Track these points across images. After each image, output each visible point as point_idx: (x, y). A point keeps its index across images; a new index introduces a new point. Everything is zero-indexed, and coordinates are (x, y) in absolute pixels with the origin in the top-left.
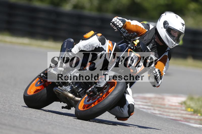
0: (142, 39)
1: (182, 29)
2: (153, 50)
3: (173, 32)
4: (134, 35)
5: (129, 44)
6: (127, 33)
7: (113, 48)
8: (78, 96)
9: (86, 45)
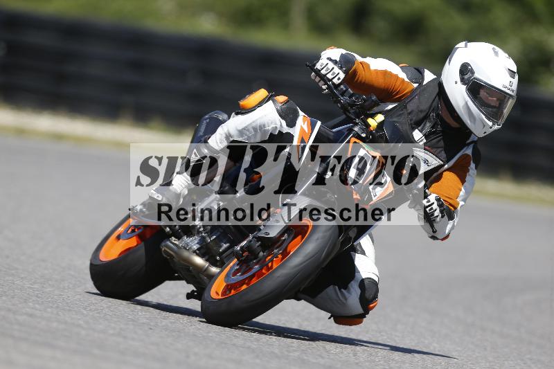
1: (510, 87)
2: (434, 139)
3: (487, 93)
4: (369, 102)
5: (357, 124)
6: (351, 96)
7: (311, 134)
8: (218, 264)
9: (246, 127)
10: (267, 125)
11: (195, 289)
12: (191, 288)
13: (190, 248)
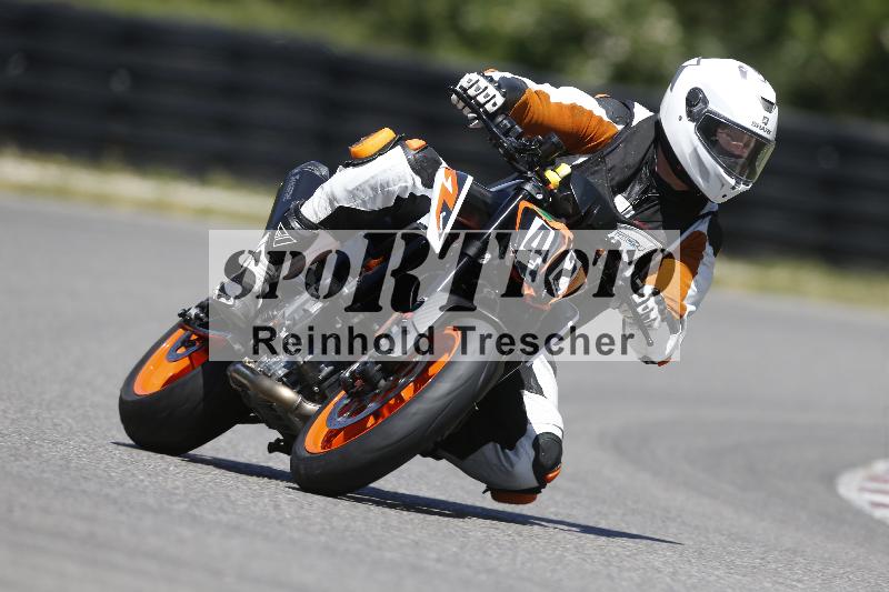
0: (597, 165)
1: (763, 125)
2: (646, 210)
3: (728, 135)
4: (547, 146)
5: (528, 180)
6: (519, 137)
7: (458, 195)
8: (317, 398)
9: (360, 185)
10: (391, 183)
11: (281, 438)
12: (275, 435)
13: (274, 374)
